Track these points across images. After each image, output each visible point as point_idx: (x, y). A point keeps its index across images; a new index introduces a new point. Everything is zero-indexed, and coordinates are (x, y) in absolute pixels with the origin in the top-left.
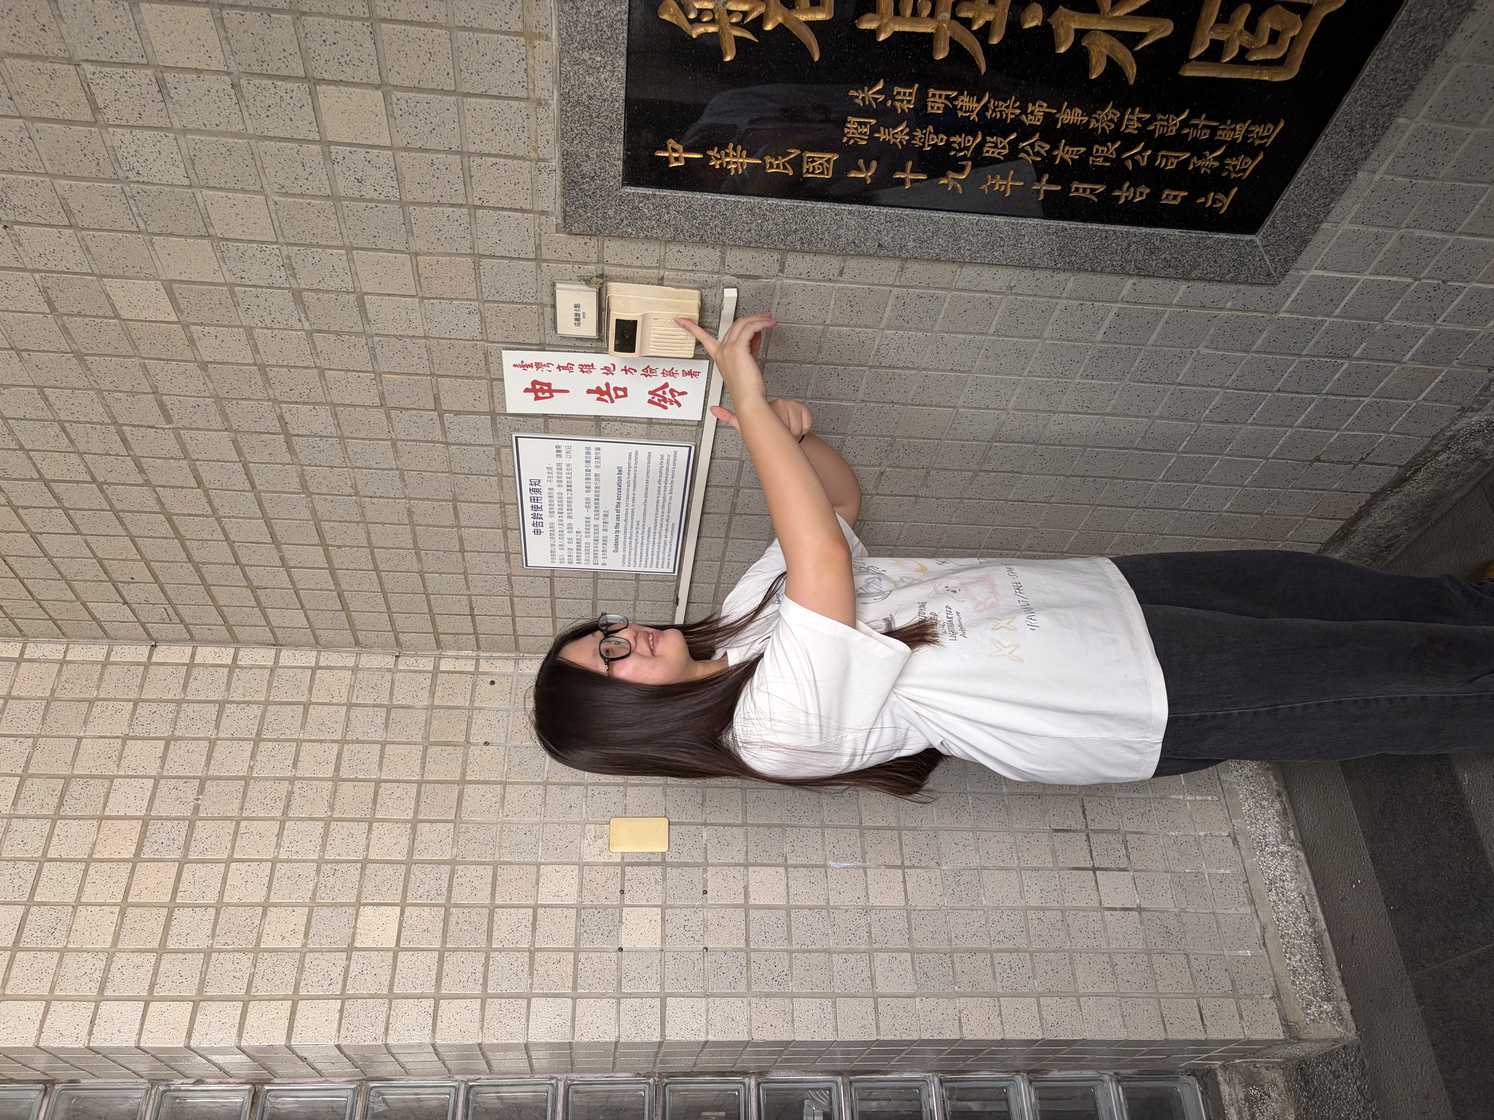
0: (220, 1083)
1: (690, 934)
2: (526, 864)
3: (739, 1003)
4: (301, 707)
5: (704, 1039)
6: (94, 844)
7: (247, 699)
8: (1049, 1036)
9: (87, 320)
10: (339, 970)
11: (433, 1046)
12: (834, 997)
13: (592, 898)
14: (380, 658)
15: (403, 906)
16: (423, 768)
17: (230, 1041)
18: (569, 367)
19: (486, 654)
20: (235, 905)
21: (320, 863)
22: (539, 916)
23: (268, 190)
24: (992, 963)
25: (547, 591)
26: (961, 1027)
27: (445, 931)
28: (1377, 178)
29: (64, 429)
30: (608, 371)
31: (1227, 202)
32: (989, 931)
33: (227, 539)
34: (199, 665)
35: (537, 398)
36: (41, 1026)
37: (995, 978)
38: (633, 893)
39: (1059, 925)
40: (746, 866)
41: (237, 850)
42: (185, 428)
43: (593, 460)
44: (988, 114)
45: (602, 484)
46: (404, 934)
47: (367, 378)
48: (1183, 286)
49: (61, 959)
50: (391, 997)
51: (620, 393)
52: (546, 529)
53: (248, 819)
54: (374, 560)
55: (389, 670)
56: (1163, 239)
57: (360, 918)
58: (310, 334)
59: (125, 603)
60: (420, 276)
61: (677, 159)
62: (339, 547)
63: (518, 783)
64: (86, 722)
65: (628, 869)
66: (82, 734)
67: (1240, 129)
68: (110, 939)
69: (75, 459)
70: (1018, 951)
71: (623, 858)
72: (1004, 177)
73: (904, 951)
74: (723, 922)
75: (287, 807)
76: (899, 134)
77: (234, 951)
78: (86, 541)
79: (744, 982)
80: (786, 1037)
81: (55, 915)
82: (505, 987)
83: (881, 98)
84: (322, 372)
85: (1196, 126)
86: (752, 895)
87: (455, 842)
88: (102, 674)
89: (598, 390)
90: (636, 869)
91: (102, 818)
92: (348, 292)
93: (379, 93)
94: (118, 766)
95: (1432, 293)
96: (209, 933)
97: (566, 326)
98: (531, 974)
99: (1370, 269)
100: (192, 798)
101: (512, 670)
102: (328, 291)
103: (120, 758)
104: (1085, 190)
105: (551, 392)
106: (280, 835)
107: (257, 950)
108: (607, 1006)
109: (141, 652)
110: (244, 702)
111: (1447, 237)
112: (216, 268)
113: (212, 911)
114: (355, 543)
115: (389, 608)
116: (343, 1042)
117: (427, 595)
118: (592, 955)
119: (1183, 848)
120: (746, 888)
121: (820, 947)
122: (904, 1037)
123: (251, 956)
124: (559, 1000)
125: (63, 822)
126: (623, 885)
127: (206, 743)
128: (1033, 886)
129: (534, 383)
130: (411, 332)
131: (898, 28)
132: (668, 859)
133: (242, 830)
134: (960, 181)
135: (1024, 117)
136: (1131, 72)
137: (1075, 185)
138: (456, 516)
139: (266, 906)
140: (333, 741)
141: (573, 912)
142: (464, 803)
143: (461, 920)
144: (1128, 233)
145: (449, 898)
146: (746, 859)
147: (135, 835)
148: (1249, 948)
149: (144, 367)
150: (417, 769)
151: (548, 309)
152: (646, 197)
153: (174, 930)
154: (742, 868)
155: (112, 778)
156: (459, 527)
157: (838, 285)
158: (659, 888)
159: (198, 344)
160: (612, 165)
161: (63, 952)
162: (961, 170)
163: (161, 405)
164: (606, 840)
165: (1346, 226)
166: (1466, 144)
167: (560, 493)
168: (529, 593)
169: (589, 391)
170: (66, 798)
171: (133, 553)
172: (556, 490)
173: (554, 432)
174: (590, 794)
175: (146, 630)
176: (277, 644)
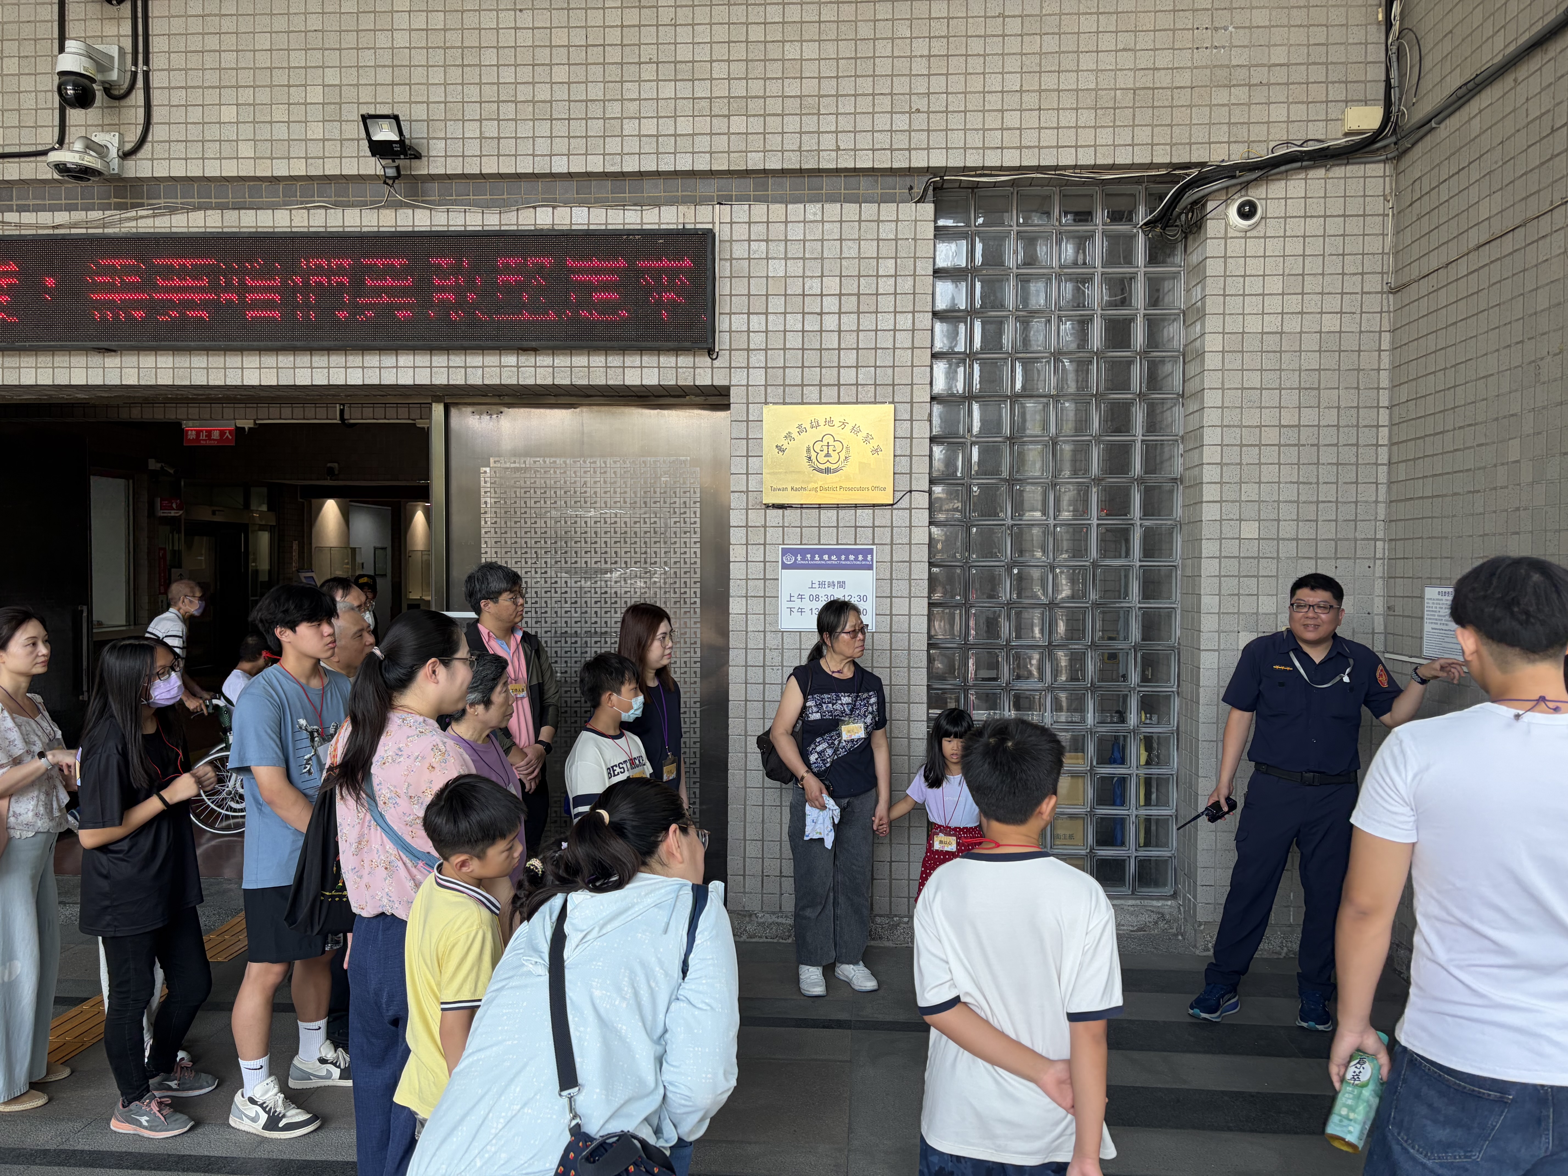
0: (1182, 465)
4: (1355, 480)
5: (1201, 667)
6: (1288, 408)
7: (1360, 455)
10: (1232, 517)
14: (1383, 513)
15: (1259, 539)
16: (1324, 540)
19: (1385, 563)
20: (1260, 471)
22: (1254, 597)
25: (1416, 595)
27: (1248, 558)
29: (1473, 403)
33: (1434, 455)
34: (1378, 430)
36: (1212, 407)
41: (1284, 466)
42: (1475, 451)
46: (1246, 541)
50: (1221, 539)
52: (1440, 597)
53: (1299, 467)
54: (1427, 518)
55: (1376, 518)
57: (1253, 522)
58: (1506, 510)
59: (1408, 401)
62: (1432, 503)
64: (1347, 388)
66: (1341, 388)
68: (1246, 424)
69: (1463, 403)
77: (1241, 474)
78: (1432, 394)
80: (1200, 702)
81: (1257, 401)
88: (1372, 388)
91: (1299, 407)
92: (1519, 529)
94: (1325, 408)
96: (1249, 462)
98: (1229, 595)
100: (1309, 442)
102: (1519, 521)
103: (1328, 408)
107: (1241, 483)
108: (1213, 627)
109: (1384, 403)
112: (1524, 482)
113: (1258, 462)
114: (1433, 511)
115: (1407, 520)
116: (1204, 520)
117: (1412, 539)
118: (1237, 620)
123: (1239, 481)
124: (1218, 607)
125: (1298, 392)
127: (1336, 442)
133: (1294, 466)
139: (1259, 483)
140: (1337, 498)
141: (1256, 611)
143: (1252, 564)
147: (1291, 423)
149: (1494, 443)
150: (1323, 537)
153: (1250, 448)
156: (1441, 558)
159: (1502, 466)
161: (1241, 407)
168: (1415, 587)
170: (1309, 390)
171: (1428, 412)
175: (1396, 405)
176: (1390, 464)
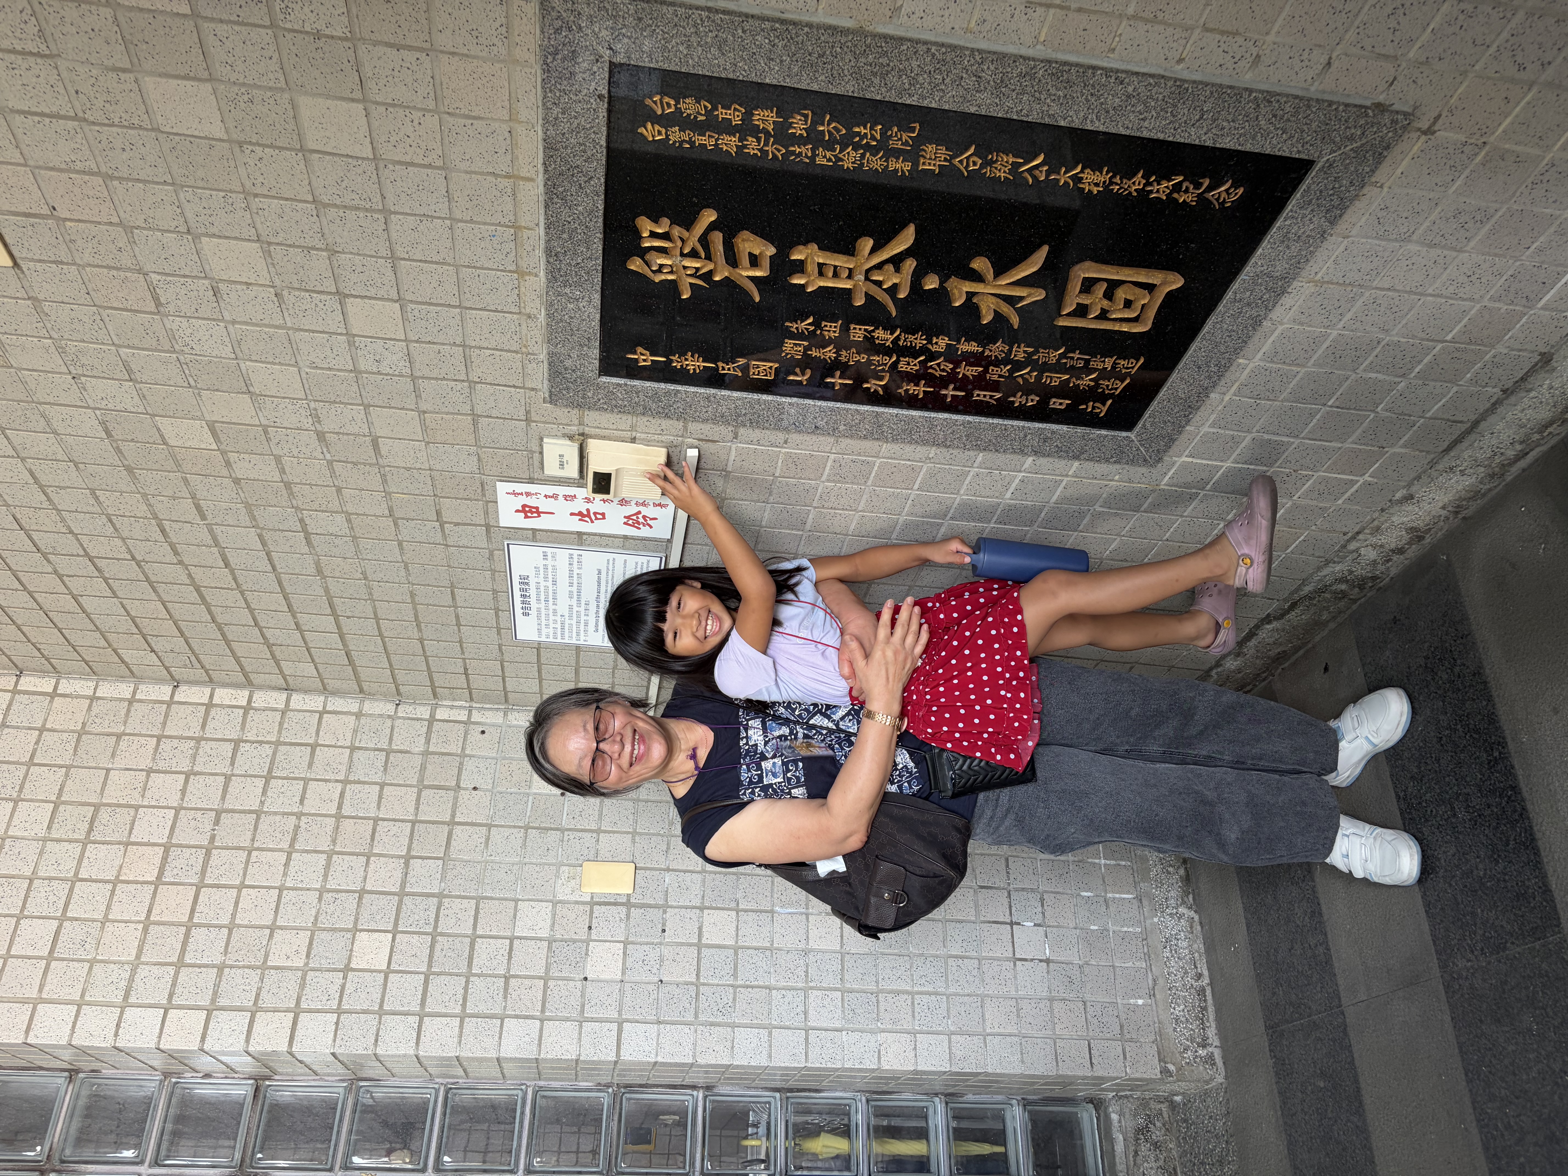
0: (226, 1077)
1: (648, 968)
2: (506, 899)
3: (686, 1030)
4: (309, 748)
5: (654, 1060)
6: (121, 867)
7: (260, 739)
8: (955, 1069)
9: (138, 445)
10: (337, 987)
11: (417, 1056)
12: (770, 1028)
13: (563, 932)
14: (381, 704)
15: (395, 933)
16: (417, 809)
17: (240, 1046)
18: (555, 497)
19: (478, 705)
20: (246, 927)
21: (322, 891)
22: (515, 946)
23: (301, 364)
24: (913, 1003)
25: (534, 659)
26: (879, 1058)
27: (431, 956)
28: (1227, 398)
29: (110, 521)
30: (588, 500)
31: (1105, 409)
32: (912, 975)
33: (248, 607)
34: (217, 705)
35: (526, 517)
36: (74, 1027)
37: (913, 1016)
38: (599, 929)
39: (975, 972)
40: (702, 908)
41: (248, 877)
42: (217, 524)
43: (575, 563)
44: (901, 343)
45: (583, 580)
46: (394, 958)
47: (379, 496)
48: (1076, 464)
49: (91, 968)
50: (381, 1012)
51: (599, 516)
52: (533, 612)
53: (258, 849)
54: (379, 628)
55: (389, 717)
56: (1053, 432)
57: (357, 943)
58: (330, 463)
59: (153, 651)
60: (426, 428)
61: (644, 360)
62: (348, 617)
63: (502, 826)
64: (113, 755)
65: (596, 907)
66: (110, 766)
67: (1108, 363)
68: (134, 953)
69: (118, 542)
70: (936, 994)
71: (592, 898)
72: (917, 385)
73: (836, 989)
74: (677, 958)
75: (294, 840)
76: (829, 353)
77: (244, 967)
78: (121, 603)
79: (693, 1011)
80: (726, 1062)
81: (86, 929)
82: (482, 1008)
83: (812, 328)
84: (339, 490)
85: (1072, 358)
86: (706, 935)
87: (443, 878)
88: (129, 711)
89: (580, 514)
90: (604, 908)
91: (127, 844)
92: (365, 436)
93: (397, 305)
94: (143, 796)
95: (1286, 478)
96: (222, 950)
97: (551, 469)
98: (505, 997)
99: (1232, 459)
100: (209, 827)
101: (501, 721)
102: (347, 434)
103: (144, 790)
104: (985, 396)
105: (538, 513)
106: (287, 865)
107: (264, 967)
108: (571, 1027)
109: (164, 692)
110: (257, 742)
111: (1292, 440)
112: (254, 414)
113: (225, 931)
114: (363, 615)
115: (391, 665)
116: (338, 1051)
117: (426, 658)
118: (560, 982)
119: (1093, 907)
120: (700, 929)
121: (761, 983)
122: (829, 1065)
123: (259, 971)
124: (529, 1021)
125: (93, 846)
126: (591, 922)
127: (222, 779)
128: (956, 937)
129: (524, 506)
130: (418, 466)
131: (822, 284)
132: (632, 900)
133: (253, 859)
134: (880, 386)
135: (930, 346)
136: (1015, 321)
137: (976, 392)
138: (454, 598)
139: (273, 928)
140: (337, 781)
141: (546, 944)
142: (453, 843)
143: (446, 947)
144: (1023, 427)
145: (436, 927)
146: (703, 903)
147: (158, 861)
148: (1140, 998)
149: (185, 480)
150: (412, 810)
151: (536, 455)
152: (619, 385)
153: (191, 947)
154: (698, 911)
155: (137, 808)
156: (456, 607)
157: (784, 450)
158: (623, 926)
159: (234, 466)
160: (590, 363)
161: (92, 962)
162: (881, 379)
163: (198, 507)
164: (578, 882)
165: (1206, 429)
166: (1298, 378)
167: (546, 587)
168: (518, 659)
169: (572, 514)
170: (96, 824)
171: (163, 614)
172: (543, 584)
173: (540, 541)
174: (566, 838)
175: (169, 672)
176: (288, 689)
